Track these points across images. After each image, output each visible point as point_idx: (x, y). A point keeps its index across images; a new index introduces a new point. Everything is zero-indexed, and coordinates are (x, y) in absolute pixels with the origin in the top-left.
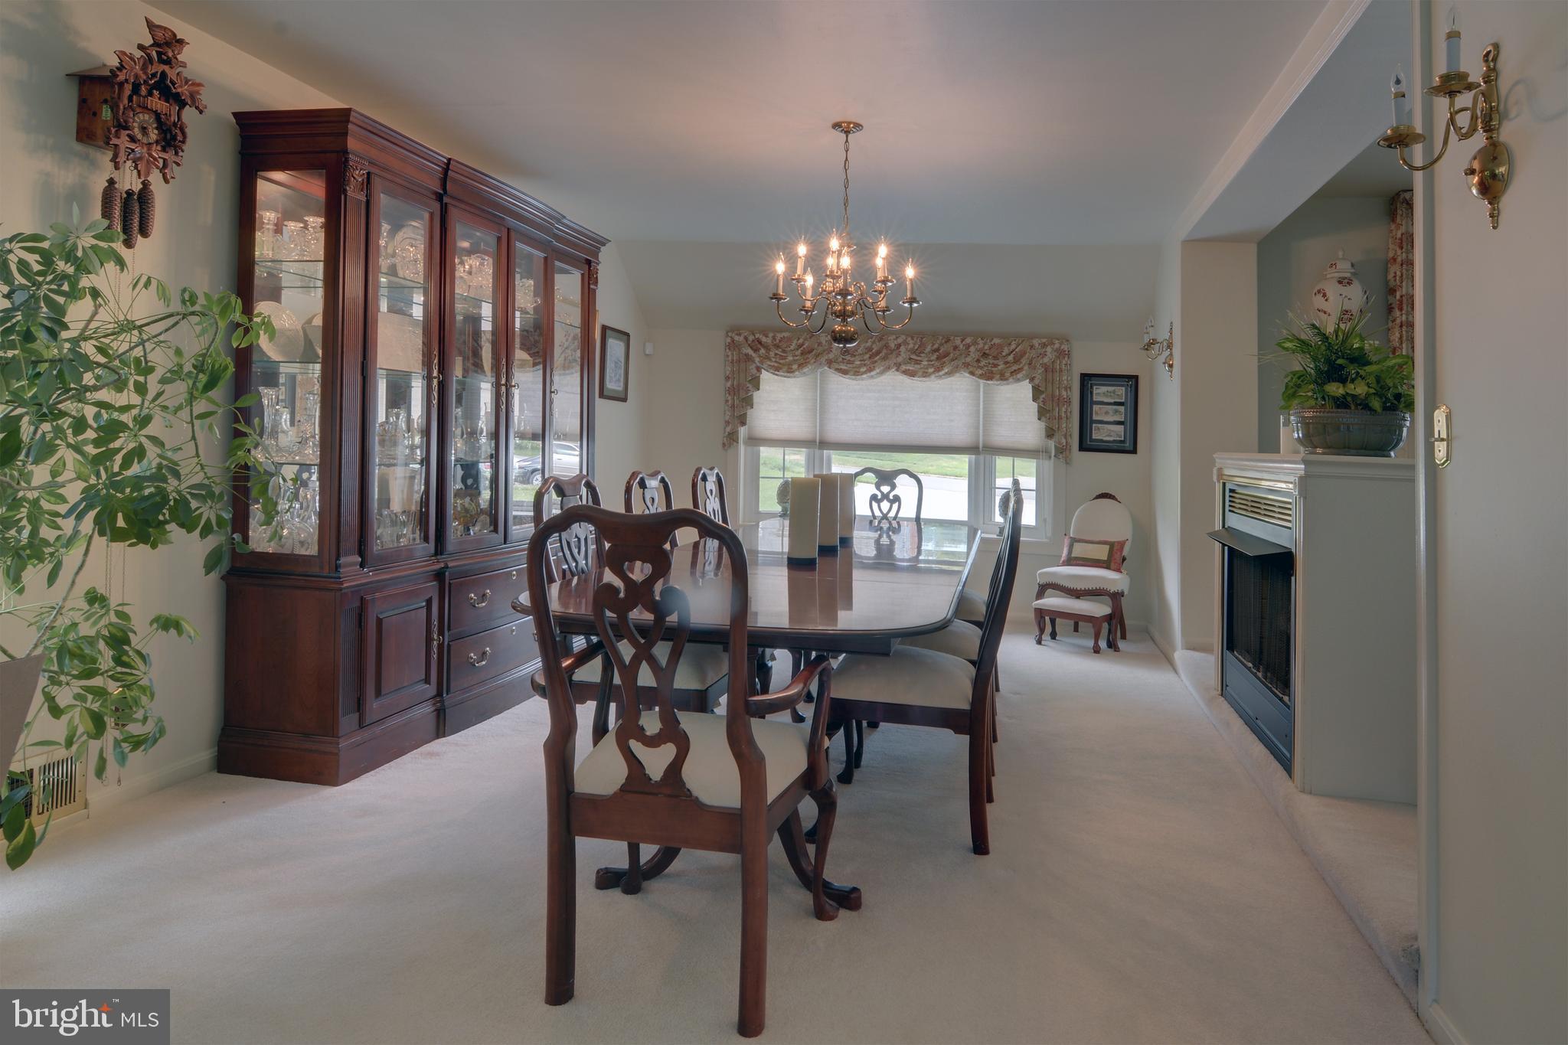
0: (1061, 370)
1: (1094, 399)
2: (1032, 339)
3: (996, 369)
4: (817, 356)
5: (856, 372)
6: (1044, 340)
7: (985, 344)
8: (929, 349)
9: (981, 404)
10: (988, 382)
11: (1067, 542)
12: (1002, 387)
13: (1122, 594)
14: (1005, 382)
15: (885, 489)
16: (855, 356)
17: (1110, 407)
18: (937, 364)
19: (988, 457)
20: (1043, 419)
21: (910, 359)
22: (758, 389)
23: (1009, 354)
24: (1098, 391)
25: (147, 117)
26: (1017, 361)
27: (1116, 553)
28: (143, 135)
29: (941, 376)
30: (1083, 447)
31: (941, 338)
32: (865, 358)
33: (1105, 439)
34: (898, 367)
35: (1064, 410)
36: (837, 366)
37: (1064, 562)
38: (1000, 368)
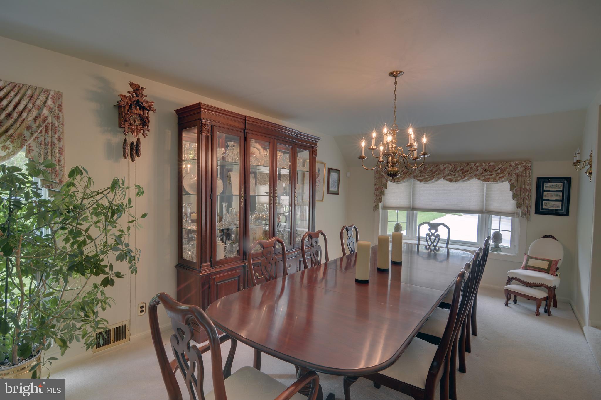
0: (526, 176)
1: (544, 189)
2: (511, 162)
3: (491, 176)
4: (410, 174)
5: (426, 180)
6: (517, 162)
7: (486, 165)
8: (458, 169)
9: (485, 191)
10: (487, 183)
11: (525, 257)
12: (495, 184)
13: (555, 287)
14: (496, 182)
15: (433, 231)
16: (425, 174)
17: (554, 193)
18: (462, 175)
19: (488, 215)
20: (515, 199)
21: (450, 174)
22: (387, 188)
23: (498, 170)
24: (547, 185)
25: (135, 116)
26: (502, 172)
27: (553, 266)
28: (135, 123)
29: (464, 181)
30: (537, 212)
31: (464, 164)
32: (430, 174)
33: (550, 208)
34: (444, 177)
35: (527, 195)
36: (418, 178)
37: (523, 267)
38: (493, 176)
